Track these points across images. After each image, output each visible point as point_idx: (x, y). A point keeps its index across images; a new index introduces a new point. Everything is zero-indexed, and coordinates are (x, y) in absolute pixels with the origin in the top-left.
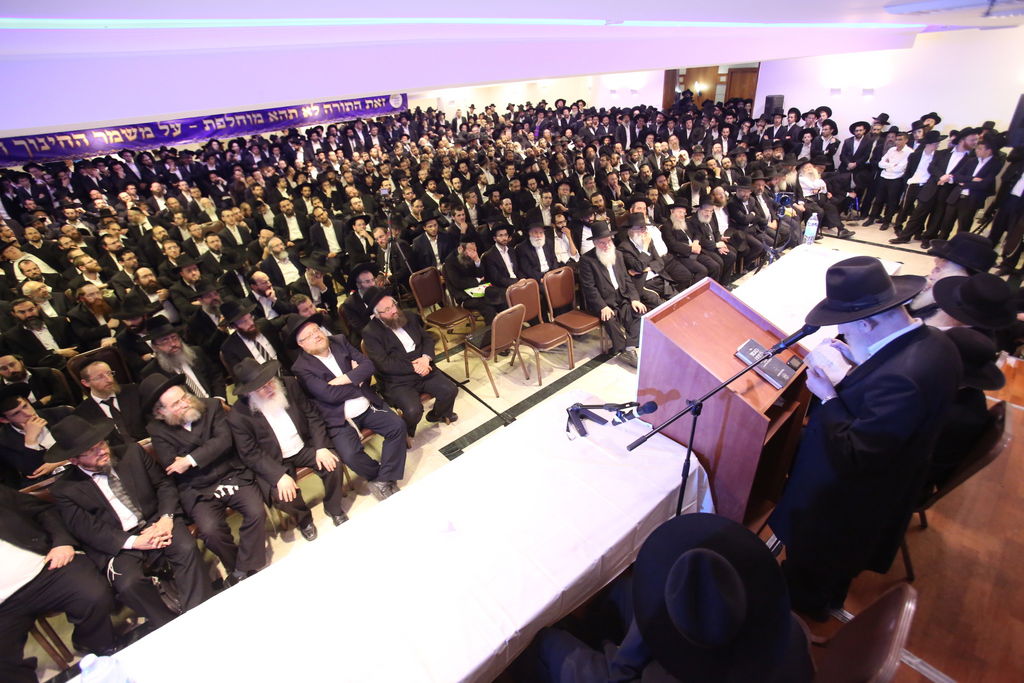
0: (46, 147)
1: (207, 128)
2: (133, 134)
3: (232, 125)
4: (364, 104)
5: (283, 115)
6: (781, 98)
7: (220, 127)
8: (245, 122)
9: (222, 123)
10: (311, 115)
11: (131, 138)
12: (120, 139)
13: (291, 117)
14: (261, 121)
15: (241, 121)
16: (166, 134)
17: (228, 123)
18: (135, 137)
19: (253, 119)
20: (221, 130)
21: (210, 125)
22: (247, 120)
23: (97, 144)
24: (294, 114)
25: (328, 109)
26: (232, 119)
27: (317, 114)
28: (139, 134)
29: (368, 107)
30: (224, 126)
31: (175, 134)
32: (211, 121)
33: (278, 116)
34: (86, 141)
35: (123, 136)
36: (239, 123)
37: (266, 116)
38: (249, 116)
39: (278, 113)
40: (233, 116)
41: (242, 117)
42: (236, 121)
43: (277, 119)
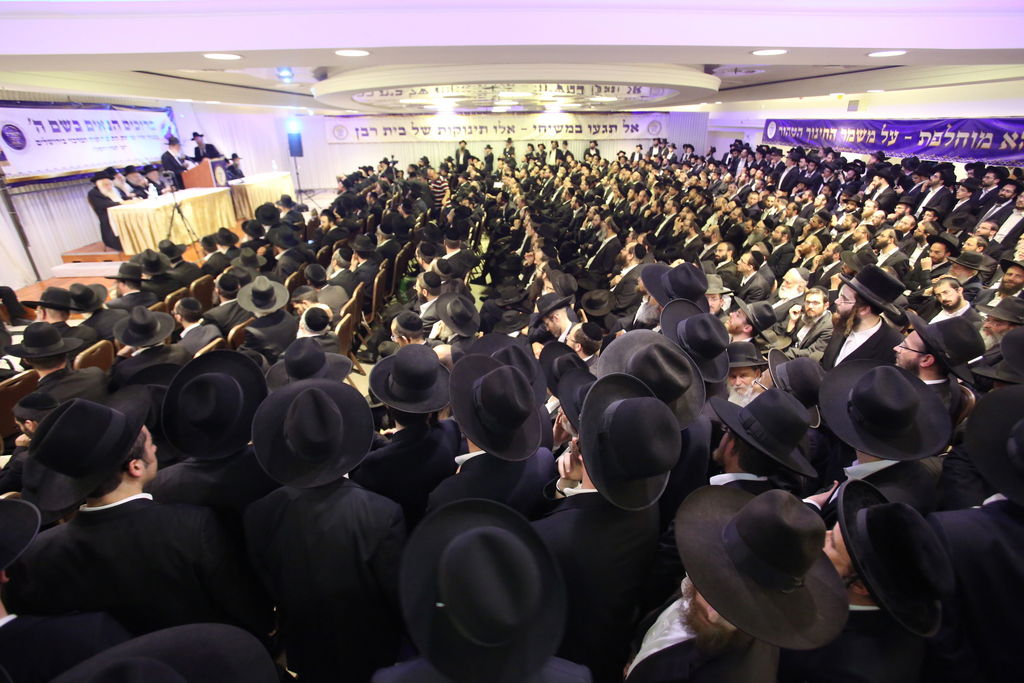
1: (921, 143)
3: (947, 144)
7: (935, 143)
8: (965, 142)
9: (938, 140)
14: (987, 146)
15: (962, 140)
16: (884, 141)
17: (944, 140)
20: (932, 147)
21: (926, 139)
22: (969, 140)
26: (952, 135)
30: (938, 143)
31: (890, 143)
32: (928, 135)
33: (1018, 141)
36: (957, 141)
37: (998, 139)
38: (975, 135)
39: (1020, 135)
40: (956, 132)
41: (966, 135)
42: (955, 138)
43: (1013, 145)
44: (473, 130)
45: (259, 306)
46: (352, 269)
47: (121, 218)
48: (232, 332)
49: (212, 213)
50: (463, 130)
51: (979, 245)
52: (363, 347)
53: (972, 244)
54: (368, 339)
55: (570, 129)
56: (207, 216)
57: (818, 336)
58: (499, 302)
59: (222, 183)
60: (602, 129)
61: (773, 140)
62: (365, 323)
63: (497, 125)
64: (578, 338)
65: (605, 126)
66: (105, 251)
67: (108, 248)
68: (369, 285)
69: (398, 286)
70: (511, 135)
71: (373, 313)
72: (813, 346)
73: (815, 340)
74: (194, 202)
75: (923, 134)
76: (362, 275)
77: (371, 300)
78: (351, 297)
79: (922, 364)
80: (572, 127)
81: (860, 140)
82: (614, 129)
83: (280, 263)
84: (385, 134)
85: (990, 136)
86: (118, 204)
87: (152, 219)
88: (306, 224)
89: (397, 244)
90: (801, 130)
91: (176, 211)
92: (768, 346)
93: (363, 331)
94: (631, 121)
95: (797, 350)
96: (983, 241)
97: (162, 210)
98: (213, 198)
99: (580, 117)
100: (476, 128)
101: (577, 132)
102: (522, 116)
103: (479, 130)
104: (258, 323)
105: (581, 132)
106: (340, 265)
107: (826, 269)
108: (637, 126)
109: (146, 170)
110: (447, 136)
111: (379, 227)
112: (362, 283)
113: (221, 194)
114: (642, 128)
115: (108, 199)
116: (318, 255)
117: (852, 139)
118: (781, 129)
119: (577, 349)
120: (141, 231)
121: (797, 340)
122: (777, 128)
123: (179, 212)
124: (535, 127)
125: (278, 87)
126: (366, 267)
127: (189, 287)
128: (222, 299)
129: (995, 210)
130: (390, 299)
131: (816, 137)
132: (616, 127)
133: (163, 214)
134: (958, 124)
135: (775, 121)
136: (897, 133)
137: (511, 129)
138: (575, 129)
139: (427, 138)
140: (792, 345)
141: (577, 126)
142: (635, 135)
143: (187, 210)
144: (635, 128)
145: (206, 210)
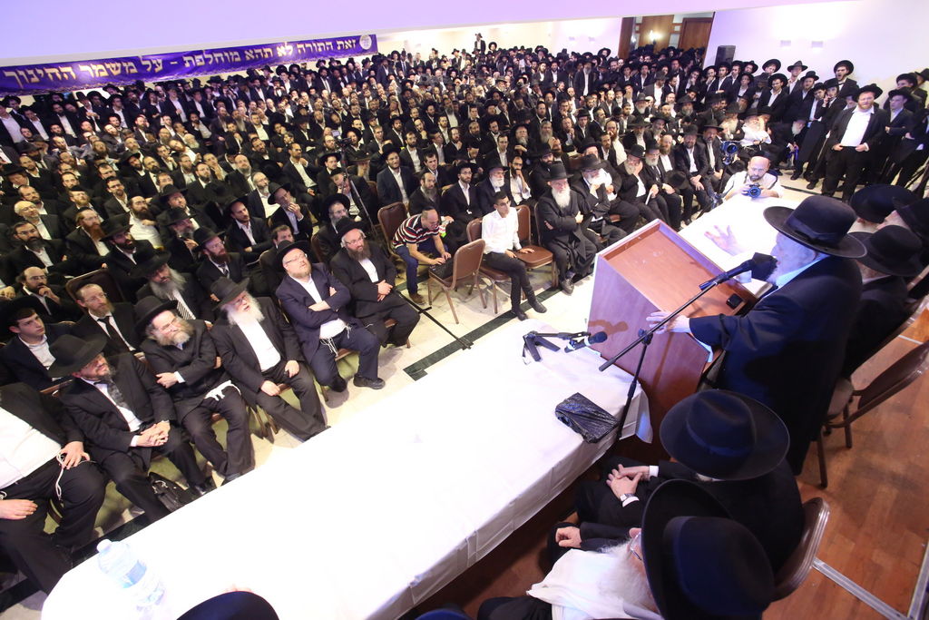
0: (35, 79)
1: (187, 65)
2: (117, 68)
3: (211, 62)
4: (335, 45)
5: (259, 54)
6: (733, 49)
7: (198, 64)
8: (223, 59)
9: (201, 61)
10: (285, 54)
11: (116, 73)
12: (105, 74)
13: (266, 56)
14: (238, 59)
15: (219, 58)
16: (149, 69)
17: (207, 60)
18: (119, 71)
19: (230, 57)
20: (199, 67)
21: (190, 61)
22: (225, 57)
23: (83, 78)
24: (269, 53)
25: (301, 49)
26: (210, 56)
27: (290, 53)
28: (123, 69)
29: (339, 48)
30: (203, 63)
31: (157, 70)
32: (191, 58)
33: (254, 54)
34: (73, 74)
35: (108, 70)
36: (217, 60)
37: (242, 55)
40: (212, 53)
41: (221, 55)
42: (214, 58)
43: (253, 57)
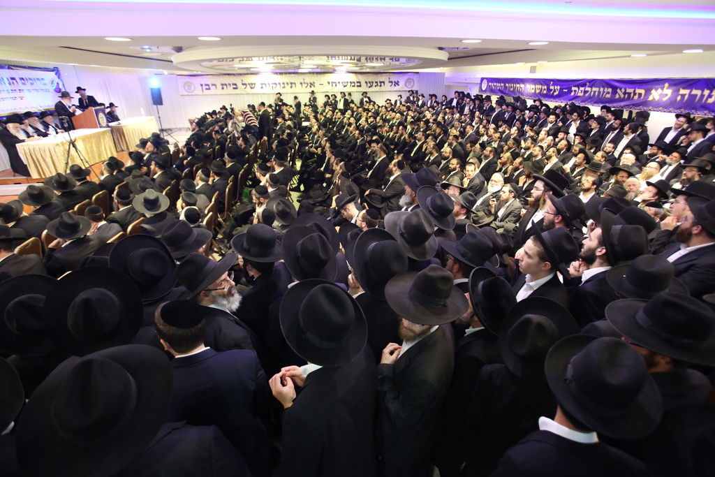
1: (572, 94)
3: (587, 95)
5: (630, 94)
7: (580, 94)
8: (597, 94)
9: (582, 92)
10: (657, 98)
13: (636, 97)
14: (608, 96)
15: (595, 92)
16: (552, 92)
17: (585, 92)
20: (579, 96)
21: (575, 91)
24: (640, 95)
25: (683, 95)
26: (587, 89)
30: (582, 94)
31: (555, 94)
32: (576, 89)
33: (625, 93)
36: (592, 93)
37: (614, 92)
38: (602, 90)
39: (626, 90)
40: (591, 87)
41: (597, 89)
42: (591, 91)
43: (622, 96)
44: (286, 85)
45: (149, 209)
46: (210, 183)
47: (27, 151)
48: (130, 228)
49: (99, 147)
50: (278, 85)
51: (603, 157)
52: (220, 236)
53: (599, 157)
54: (222, 231)
55: (353, 84)
56: (95, 149)
57: (510, 214)
58: (311, 201)
59: (104, 125)
60: (375, 84)
61: (485, 91)
62: (220, 219)
63: (302, 81)
64: (364, 219)
65: (376, 82)
66: (14, 176)
67: (16, 174)
68: (222, 194)
69: (241, 195)
70: (313, 89)
71: (226, 213)
72: (507, 220)
73: (507, 216)
74: (84, 139)
75: (573, 89)
76: (217, 187)
77: (224, 204)
78: (211, 202)
79: (556, 221)
80: (354, 82)
81: (538, 91)
82: (382, 84)
83: (157, 181)
84: (223, 88)
85: (610, 90)
86: (23, 141)
87: (52, 151)
88: (171, 153)
89: (239, 165)
90: (502, 85)
91: (71, 146)
92: (480, 221)
93: (220, 225)
94: (394, 78)
95: (498, 223)
96: (605, 155)
97: (60, 145)
98: (98, 136)
99: (359, 76)
100: (287, 84)
101: (358, 86)
102: (319, 75)
103: (290, 85)
104: (148, 221)
105: (360, 86)
106: (201, 179)
107: (516, 174)
108: (398, 82)
109: (42, 115)
110: (267, 90)
111: (226, 154)
112: (217, 192)
113: (104, 132)
114: (402, 83)
115: (16, 137)
116: (183, 174)
117: (533, 91)
118: (490, 84)
119: (363, 226)
120: (45, 161)
121: (498, 217)
122: (488, 83)
123: (74, 146)
124: (329, 83)
125: (145, 55)
126: (220, 181)
127: (91, 199)
128: (119, 205)
129: (611, 135)
130: (236, 203)
131: (512, 89)
132: (384, 82)
133: (62, 148)
134: (593, 83)
135: (486, 79)
136: (559, 88)
137: (312, 84)
138: (356, 84)
139: (253, 91)
140: (495, 220)
141: (357, 82)
142: (397, 88)
143: (79, 144)
144: (397, 83)
145: (94, 144)
